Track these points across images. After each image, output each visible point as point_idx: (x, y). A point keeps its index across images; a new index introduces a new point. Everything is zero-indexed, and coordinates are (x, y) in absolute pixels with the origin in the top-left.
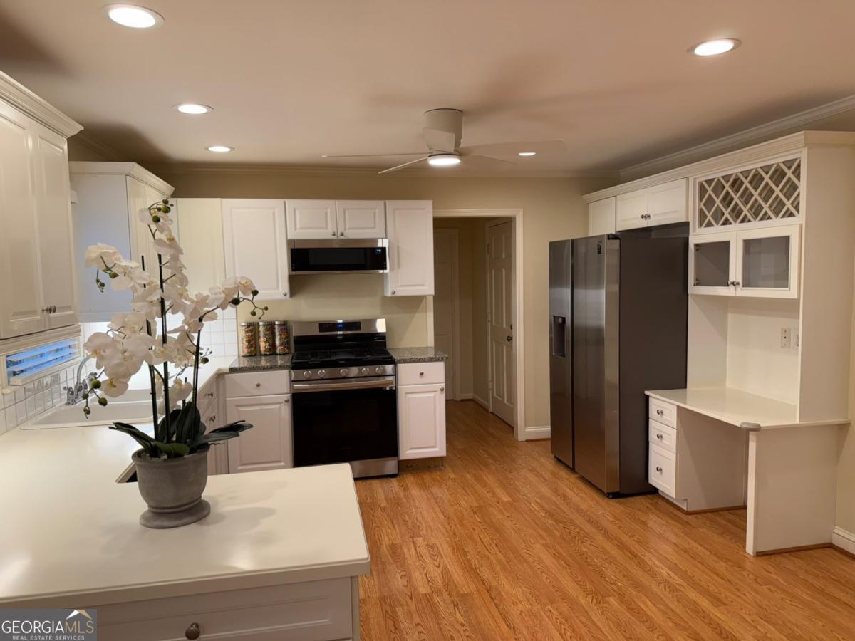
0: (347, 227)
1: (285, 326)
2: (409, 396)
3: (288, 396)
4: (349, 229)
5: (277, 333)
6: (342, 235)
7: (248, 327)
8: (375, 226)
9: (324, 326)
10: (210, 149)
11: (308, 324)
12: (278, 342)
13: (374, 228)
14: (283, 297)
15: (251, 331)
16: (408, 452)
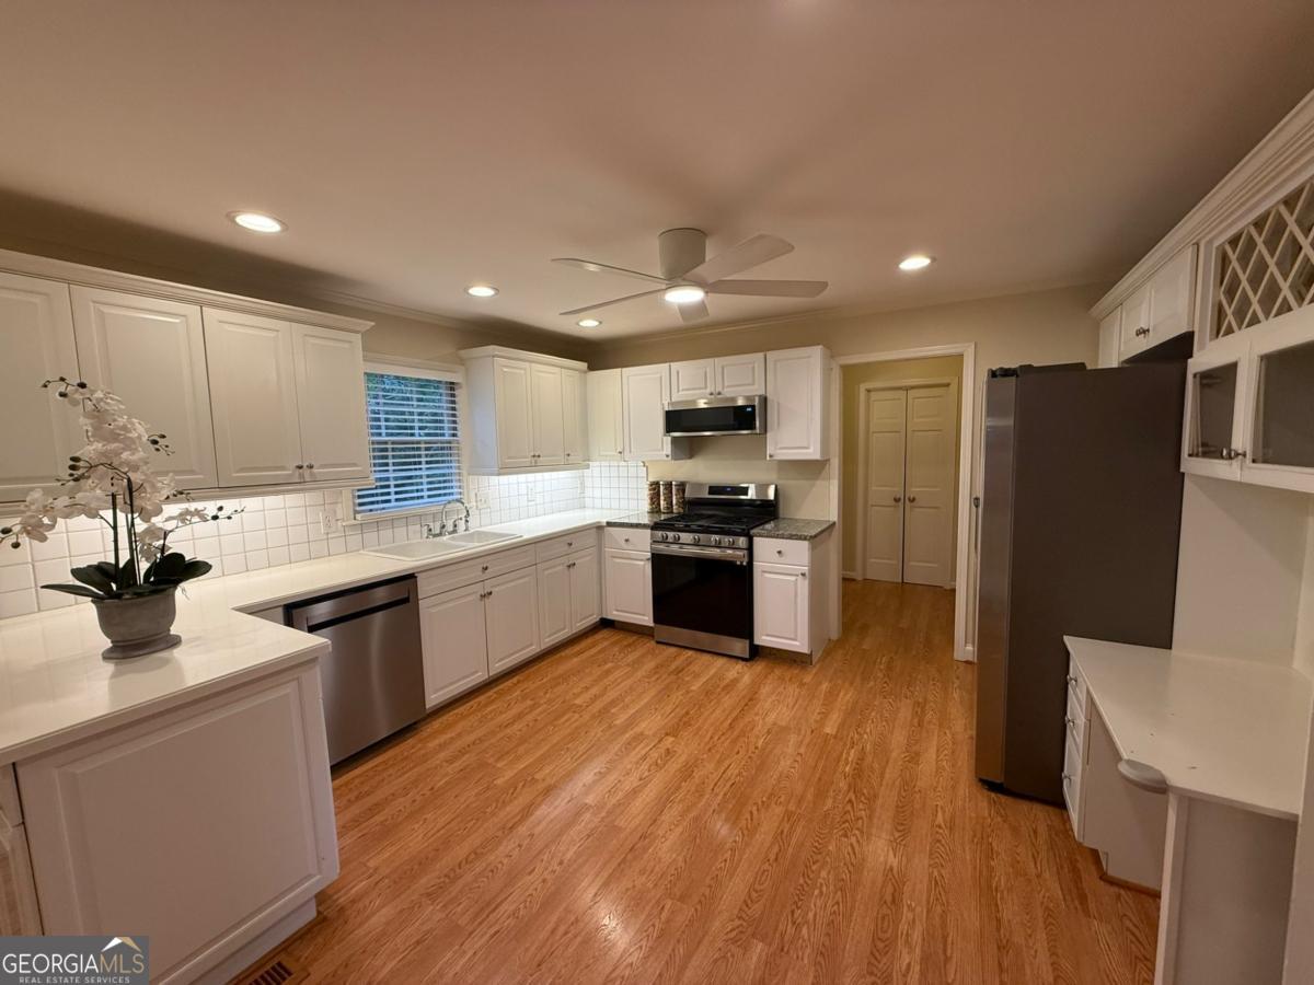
0: (726, 384)
1: (682, 486)
2: (767, 575)
3: (649, 555)
4: (728, 386)
5: (674, 492)
6: (719, 394)
7: (651, 485)
8: (754, 380)
9: (713, 490)
10: (581, 324)
11: (699, 485)
12: (674, 502)
13: (753, 384)
14: (665, 458)
15: (654, 489)
16: (764, 638)
